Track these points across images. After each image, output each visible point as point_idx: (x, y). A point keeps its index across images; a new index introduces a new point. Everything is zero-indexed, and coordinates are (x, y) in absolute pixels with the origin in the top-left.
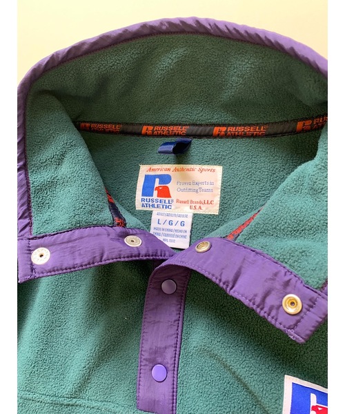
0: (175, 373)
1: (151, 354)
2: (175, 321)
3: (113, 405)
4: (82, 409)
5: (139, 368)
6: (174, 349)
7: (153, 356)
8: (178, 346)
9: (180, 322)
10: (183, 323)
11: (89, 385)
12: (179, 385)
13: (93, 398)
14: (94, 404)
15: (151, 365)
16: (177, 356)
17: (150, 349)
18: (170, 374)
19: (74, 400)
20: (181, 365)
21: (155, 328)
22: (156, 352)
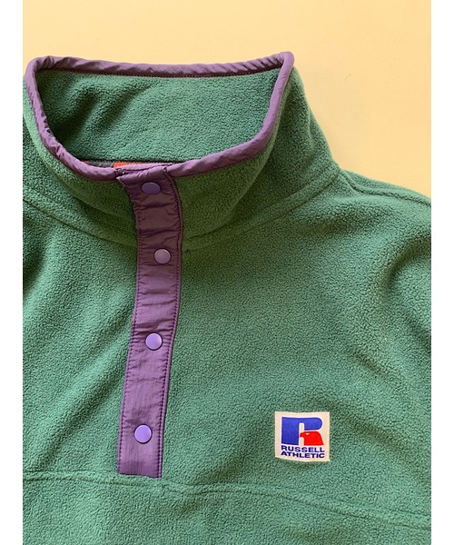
0: (161, 432)
1: (134, 414)
2: (161, 378)
3: (89, 473)
4: (49, 483)
5: (120, 431)
6: (159, 407)
7: (136, 417)
8: (164, 404)
9: (167, 379)
10: (170, 380)
11: (59, 455)
12: (165, 444)
13: (64, 468)
14: (66, 475)
15: (134, 426)
16: (163, 415)
17: (134, 409)
18: (155, 434)
19: (40, 473)
20: (167, 423)
21: (139, 386)
22: (139, 413)
